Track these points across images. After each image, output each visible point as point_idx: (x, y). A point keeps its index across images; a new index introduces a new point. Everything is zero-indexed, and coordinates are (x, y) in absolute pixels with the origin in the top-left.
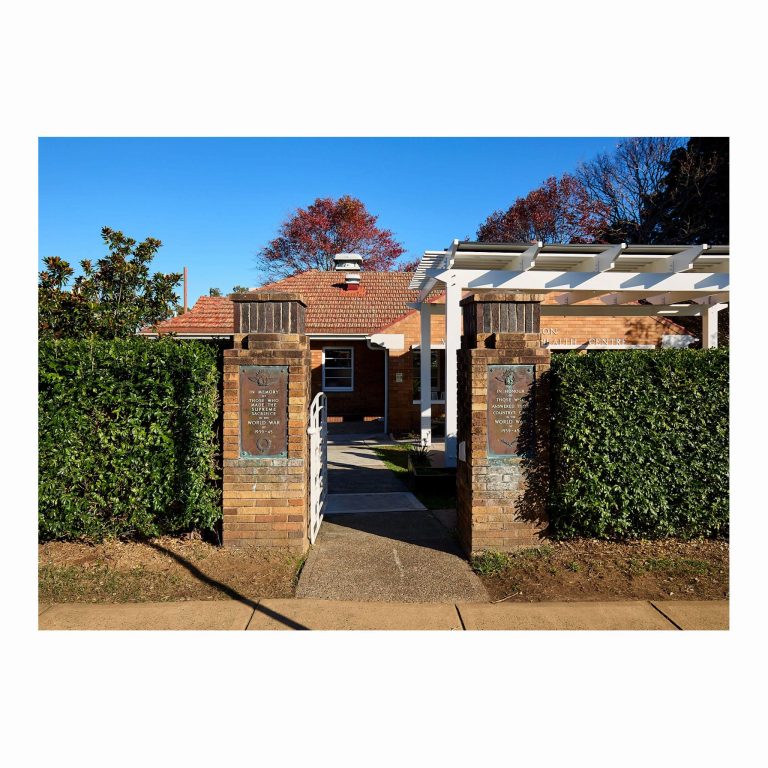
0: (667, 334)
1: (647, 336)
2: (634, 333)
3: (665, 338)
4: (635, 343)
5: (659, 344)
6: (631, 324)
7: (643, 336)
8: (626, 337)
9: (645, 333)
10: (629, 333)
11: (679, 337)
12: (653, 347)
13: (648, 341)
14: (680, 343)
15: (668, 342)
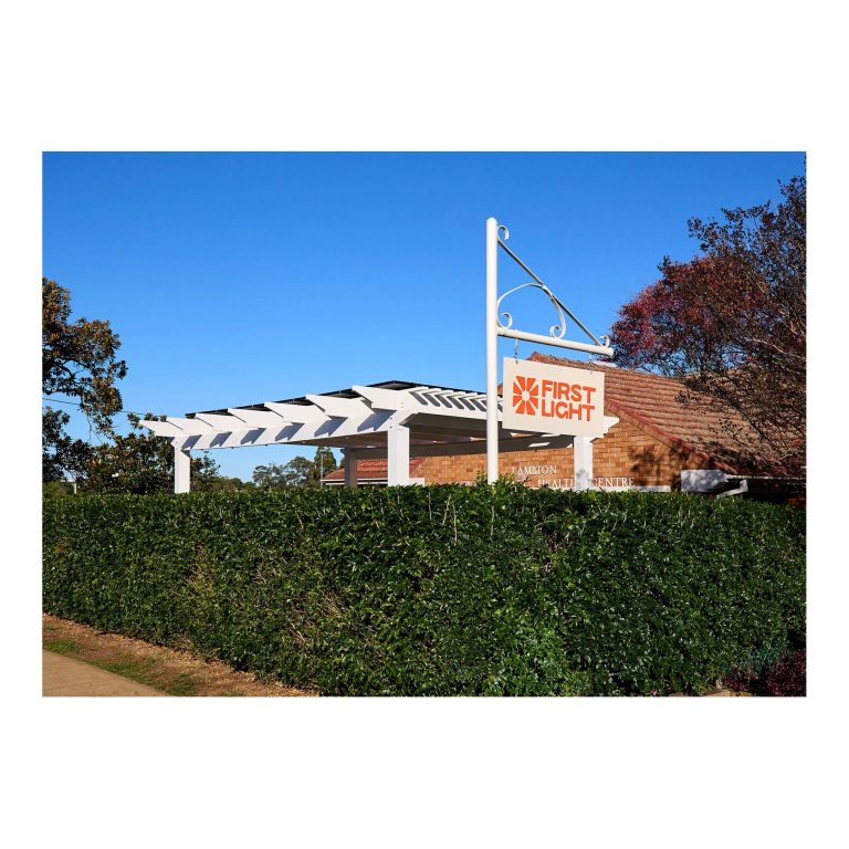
0: (685, 468)
1: (658, 472)
2: (641, 469)
3: (684, 474)
4: (644, 483)
5: (676, 483)
6: (638, 456)
7: (654, 473)
8: (633, 474)
9: (655, 468)
10: (635, 468)
11: (702, 472)
12: (666, 489)
13: (661, 480)
14: (704, 482)
15: (688, 481)
